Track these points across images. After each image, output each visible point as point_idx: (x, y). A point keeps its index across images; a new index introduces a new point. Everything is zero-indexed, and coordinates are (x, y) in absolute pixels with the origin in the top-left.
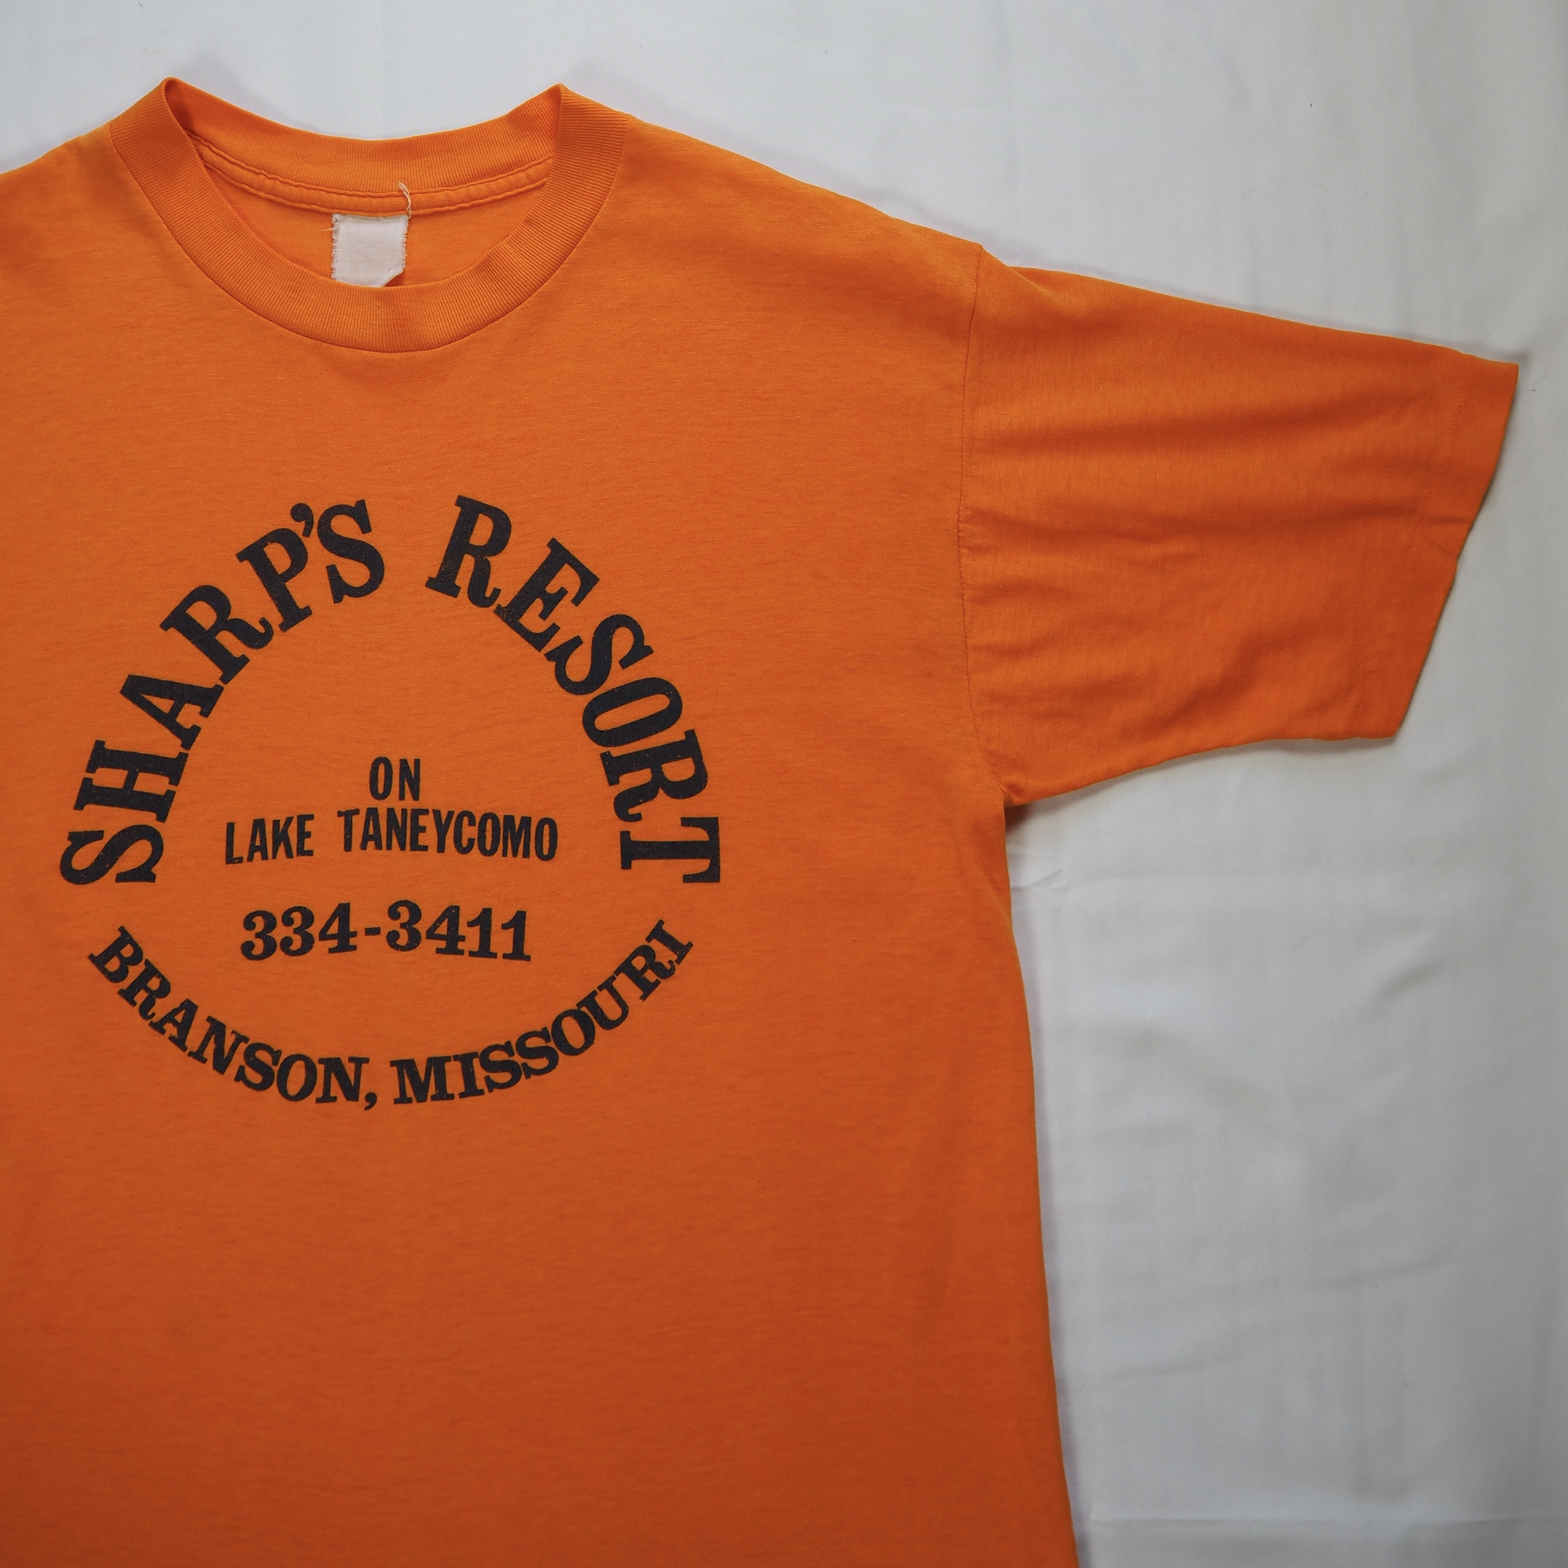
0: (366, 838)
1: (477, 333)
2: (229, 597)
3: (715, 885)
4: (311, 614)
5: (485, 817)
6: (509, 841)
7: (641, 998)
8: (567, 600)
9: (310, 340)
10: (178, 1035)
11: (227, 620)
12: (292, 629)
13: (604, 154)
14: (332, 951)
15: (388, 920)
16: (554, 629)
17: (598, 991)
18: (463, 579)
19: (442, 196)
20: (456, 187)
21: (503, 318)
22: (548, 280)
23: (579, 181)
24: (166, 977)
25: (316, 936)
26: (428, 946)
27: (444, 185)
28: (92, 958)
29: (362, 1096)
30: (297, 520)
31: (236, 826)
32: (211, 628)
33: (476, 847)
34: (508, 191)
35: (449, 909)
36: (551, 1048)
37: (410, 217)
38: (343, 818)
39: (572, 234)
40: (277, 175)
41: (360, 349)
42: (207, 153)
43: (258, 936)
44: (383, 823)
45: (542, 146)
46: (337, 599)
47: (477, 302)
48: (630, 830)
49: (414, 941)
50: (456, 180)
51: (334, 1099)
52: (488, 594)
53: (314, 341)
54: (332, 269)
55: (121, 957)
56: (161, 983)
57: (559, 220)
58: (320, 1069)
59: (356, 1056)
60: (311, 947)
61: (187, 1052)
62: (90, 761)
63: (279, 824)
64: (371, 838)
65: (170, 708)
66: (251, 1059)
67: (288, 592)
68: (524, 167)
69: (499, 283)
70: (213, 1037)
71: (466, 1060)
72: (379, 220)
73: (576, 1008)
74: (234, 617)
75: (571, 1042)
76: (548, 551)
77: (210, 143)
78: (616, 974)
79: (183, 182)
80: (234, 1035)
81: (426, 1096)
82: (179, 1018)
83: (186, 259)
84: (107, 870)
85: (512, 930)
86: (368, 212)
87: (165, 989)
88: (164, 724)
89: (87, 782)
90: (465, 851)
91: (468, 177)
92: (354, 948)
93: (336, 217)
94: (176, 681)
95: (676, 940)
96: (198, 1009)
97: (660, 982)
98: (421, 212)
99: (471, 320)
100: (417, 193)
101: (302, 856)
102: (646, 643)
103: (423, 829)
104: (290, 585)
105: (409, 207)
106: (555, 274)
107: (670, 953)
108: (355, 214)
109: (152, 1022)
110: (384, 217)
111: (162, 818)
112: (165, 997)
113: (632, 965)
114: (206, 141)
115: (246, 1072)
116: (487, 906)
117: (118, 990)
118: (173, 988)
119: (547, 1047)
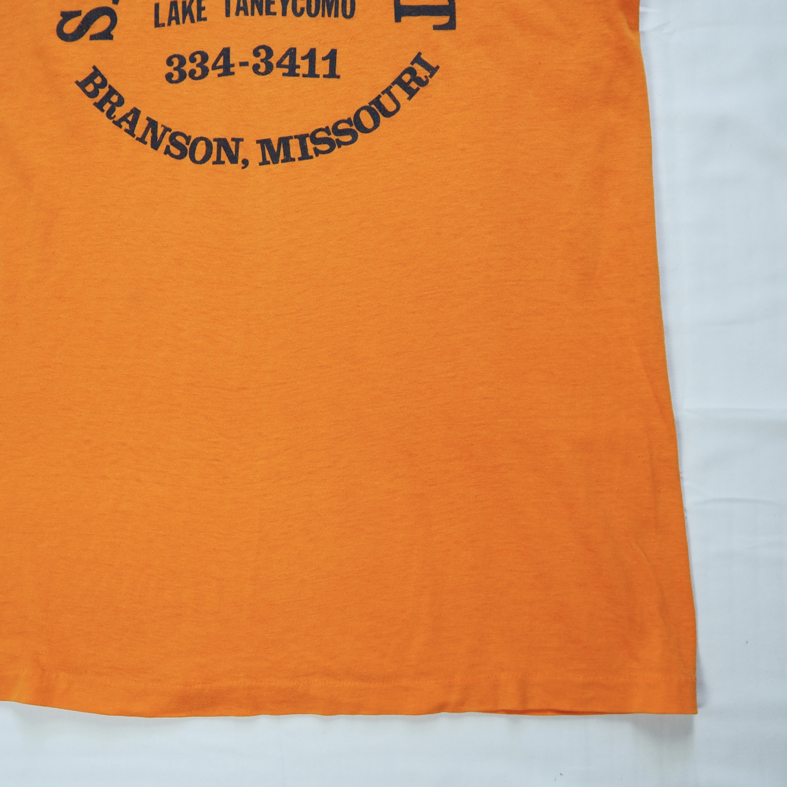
0: (239, 9)
3: (453, 31)
6: (326, 7)
7: (408, 99)
10: (130, 128)
14: (219, 75)
15: (253, 57)
17: (381, 95)
24: (122, 94)
25: (210, 67)
26: (277, 72)
28: (77, 82)
29: (240, 161)
31: (160, 5)
33: (305, 12)
35: (290, 49)
36: (354, 130)
43: (175, 69)
49: (269, 69)
51: (223, 163)
55: (95, 84)
56: (118, 98)
58: (215, 144)
59: (236, 137)
60: (207, 74)
61: (136, 137)
63: (186, 3)
64: (242, 9)
66: (174, 141)
70: (150, 129)
71: (302, 138)
73: (368, 105)
75: (365, 125)
78: (392, 85)
80: (163, 127)
81: (278, 160)
82: (130, 118)
84: (84, 33)
85: (328, 60)
87: (121, 102)
90: (298, 14)
92: (233, 73)
95: (429, 64)
96: (141, 113)
97: (419, 89)
101: (200, 21)
103: (273, 3)
107: (426, 71)
109: (114, 121)
111: (116, 2)
112: (121, 106)
113: (402, 79)
115: (171, 149)
116: (313, 47)
117: (93, 102)
118: (126, 101)
119: (351, 130)
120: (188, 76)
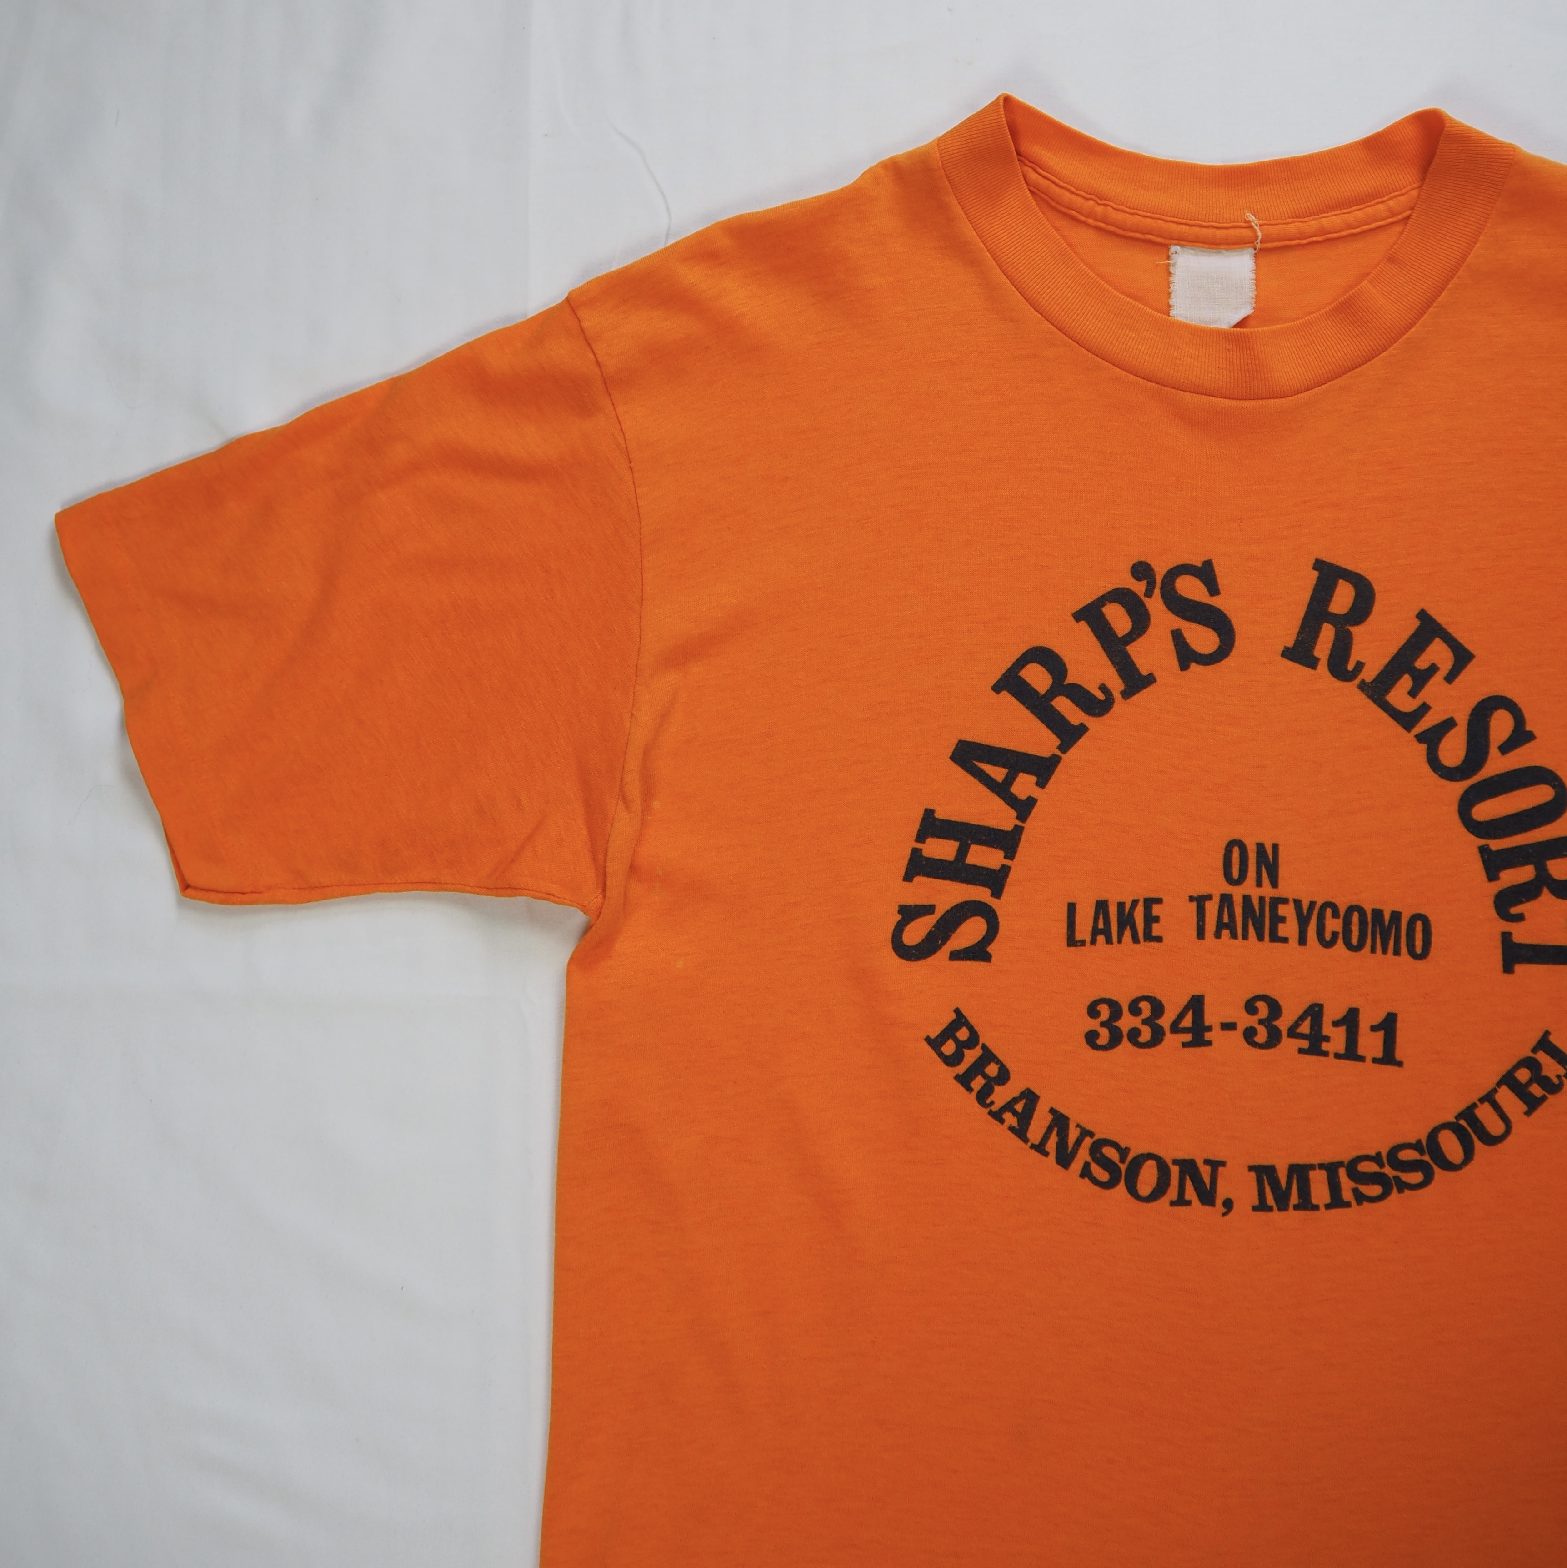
0: (1220, 926)
1: (1335, 381)
2: (1066, 660)
4: (1155, 681)
5: (1351, 909)
6: (1378, 936)
7: (1525, 1114)
8: (1439, 677)
9: (1150, 384)
10: (1018, 1125)
11: (1063, 685)
12: (1135, 698)
13: (1484, 188)
14: (1185, 1045)
15: (1244, 1014)
16: (1425, 708)
17: (1478, 1103)
18: (1323, 648)
19: (1293, 228)
20: (1306, 219)
21: (1366, 365)
22: (1415, 325)
23: (1450, 216)
24: (1005, 1063)
25: (1167, 1028)
26: (1289, 1045)
27: (1294, 216)
28: (928, 1040)
29: (1219, 1202)
30: (1139, 579)
31: (1078, 907)
32: (1046, 692)
33: (1340, 941)
34: (1367, 224)
35: (1312, 1006)
36: (1427, 1162)
37: (1258, 251)
38: (1194, 904)
40: (1109, 201)
42: (1033, 176)
43: (1103, 1024)
44: (1238, 911)
45: (1404, 176)
46: (1184, 666)
47: (1337, 347)
48: (1512, 931)
49: (1274, 1039)
50: (1308, 212)
51: (1188, 1203)
52: (1351, 666)
53: (1154, 384)
54: (1170, 306)
55: (956, 1040)
56: (999, 1069)
57: (1429, 259)
58: (1175, 1170)
59: (1212, 1158)
60: (1162, 1040)
61: (1029, 1144)
62: (919, 830)
63: (1125, 907)
64: (1226, 926)
65: (1003, 777)
66: (1098, 1155)
67: (1130, 656)
68: (1385, 199)
70: (1056, 1129)
71: (1331, 1169)
72: (1219, 252)
73: (1455, 1121)
74: (1070, 682)
75: (1449, 1157)
76: (1417, 623)
77: (1036, 164)
78: (1498, 1087)
79: (1006, 207)
80: (1079, 1129)
81: (1288, 1205)
82: (1019, 1107)
83: (1012, 291)
84: (939, 947)
85: (1382, 1032)
86: (1210, 244)
87: (1004, 1076)
88: (998, 794)
89: (916, 852)
90: (1328, 944)
91: (1321, 208)
92: (1209, 1043)
94: (1009, 748)
96: (1040, 1100)
97: (1547, 1098)
98: (1269, 245)
99: (1330, 367)
100: (1268, 224)
101: (1150, 941)
102: (1528, 728)
103: (1283, 920)
104: (1132, 649)
105: (1257, 240)
106: (1422, 319)
107: (1557, 1065)
108: (1195, 246)
109: (991, 1110)
110: (1227, 250)
111: (997, 893)
112: (1004, 1083)
113: (1515, 1077)
114: (1030, 162)
115: (1092, 1169)
116: (1354, 1006)
117: (955, 1075)
118: (1012, 1076)
119: (1422, 1161)
120: (1125, 1039)
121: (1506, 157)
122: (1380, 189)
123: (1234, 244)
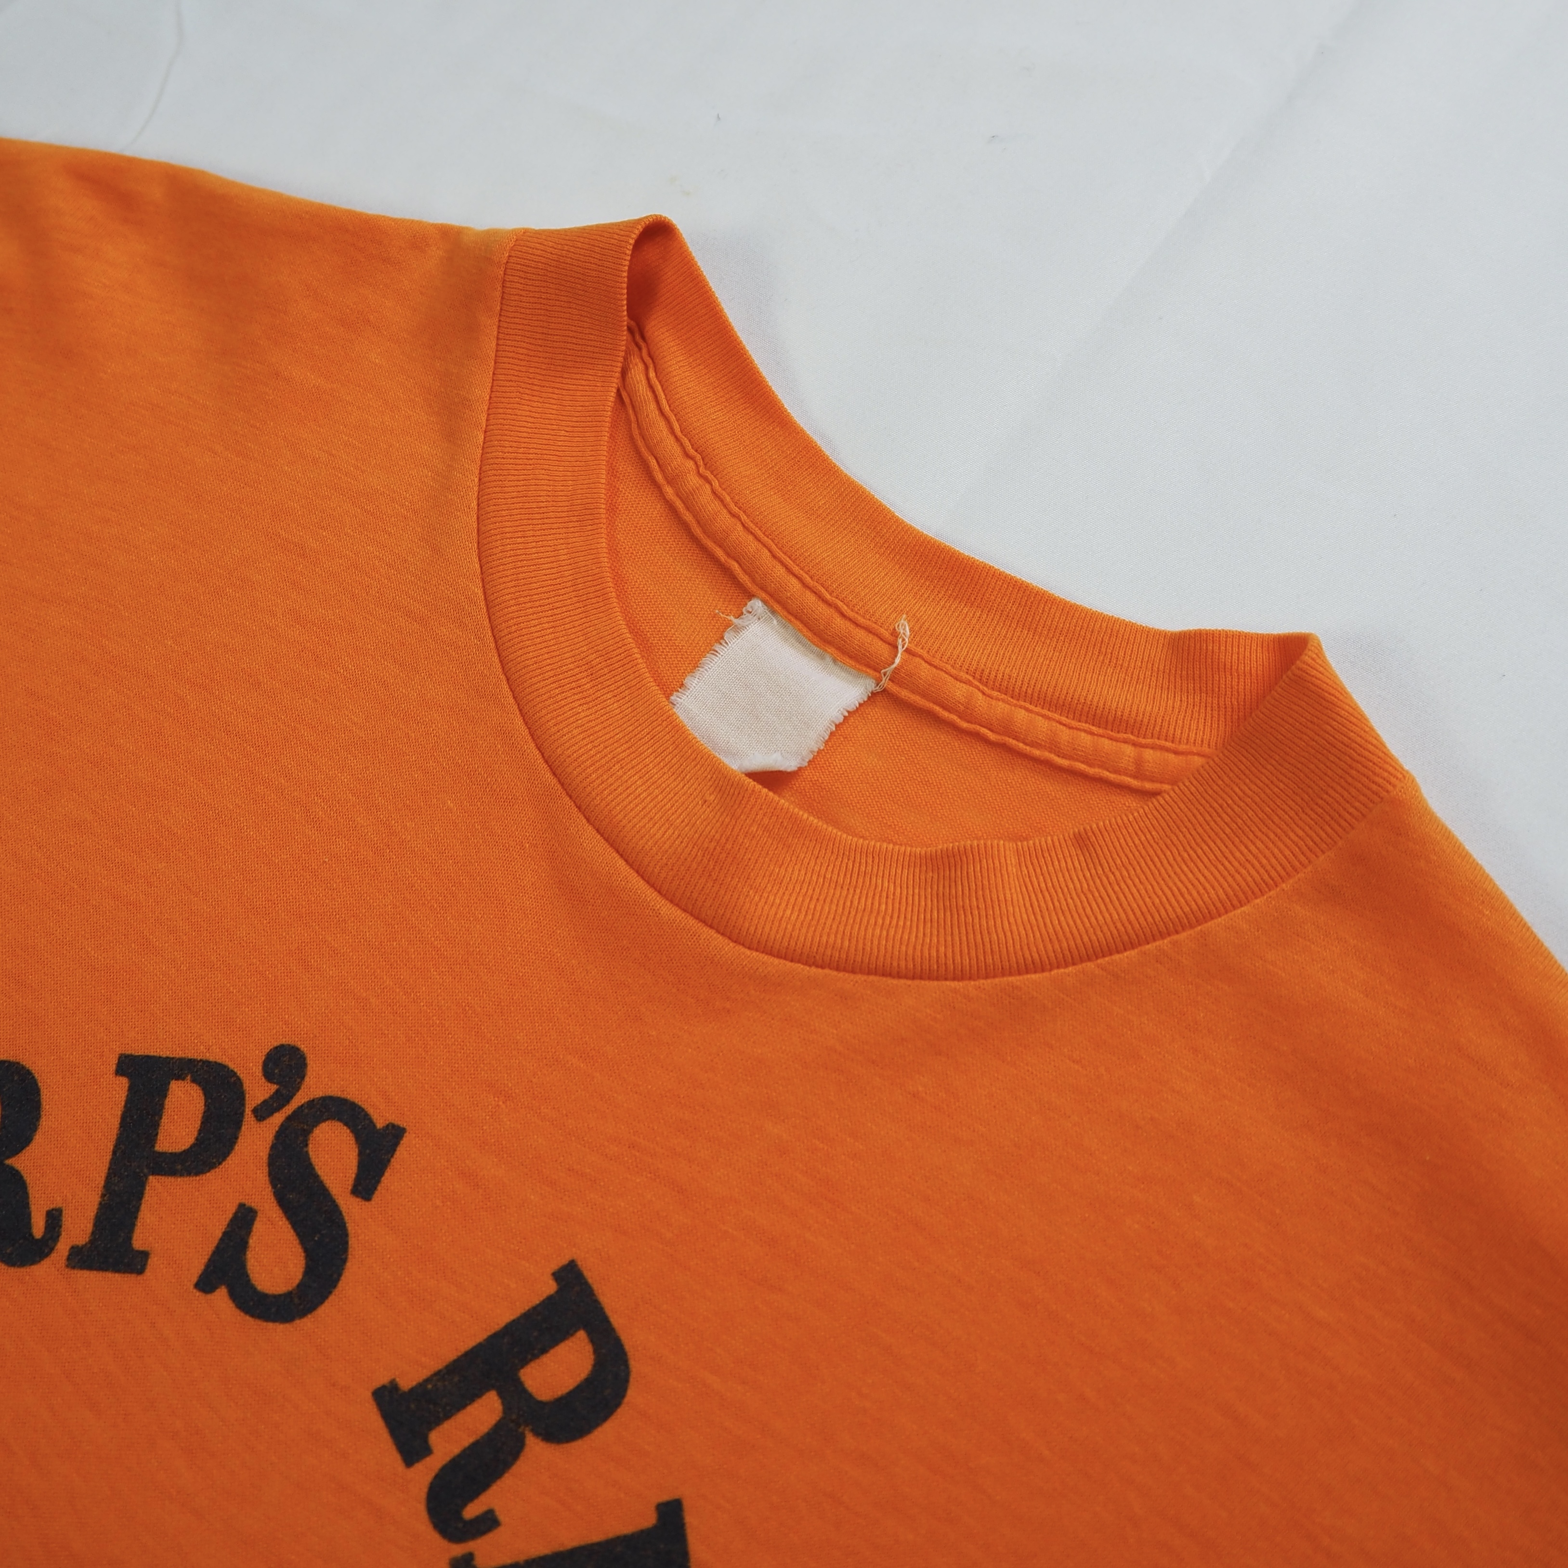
1: (841, 974)
2: (45, 1123)
4: (141, 1271)
9: (549, 775)
12: (86, 1273)
13: (1310, 812)
18: (452, 1436)
19: (959, 691)
20: (995, 694)
21: (909, 982)
22: (1043, 970)
23: (1228, 830)
27: (977, 676)
30: (268, 1075)
34: (1083, 762)
37: (878, 689)
39: (1150, 919)
40: (716, 476)
41: (618, 852)
42: (637, 374)
45: (1201, 727)
46: (205, 1283)
47: (884, 919)
50: (1005, 683)
52: (471, 1511)
53: (555, 781)
54: (682, 685)
57: (1143, 877)
67: (140, 1196)
68: (1143, 741)
69: (948, 914)
72: (822, 658)
74: (15, 1166)
76: (648, 1519)
77: (653, 360)
79: (564, 392)
86: (814, 633)
91: (1030, 691)
93: (756, 605)
98: (904, 694)
99: (846, 943)
100: (920, 657)
104: (155, 1186)
105: (890, 670)
106: (1062, 970)
108: (790, 621)
110: (835, 661)
114: (650, 355)
121: (1380, 781)
122: (1146, 720)
123: (851, 657)
